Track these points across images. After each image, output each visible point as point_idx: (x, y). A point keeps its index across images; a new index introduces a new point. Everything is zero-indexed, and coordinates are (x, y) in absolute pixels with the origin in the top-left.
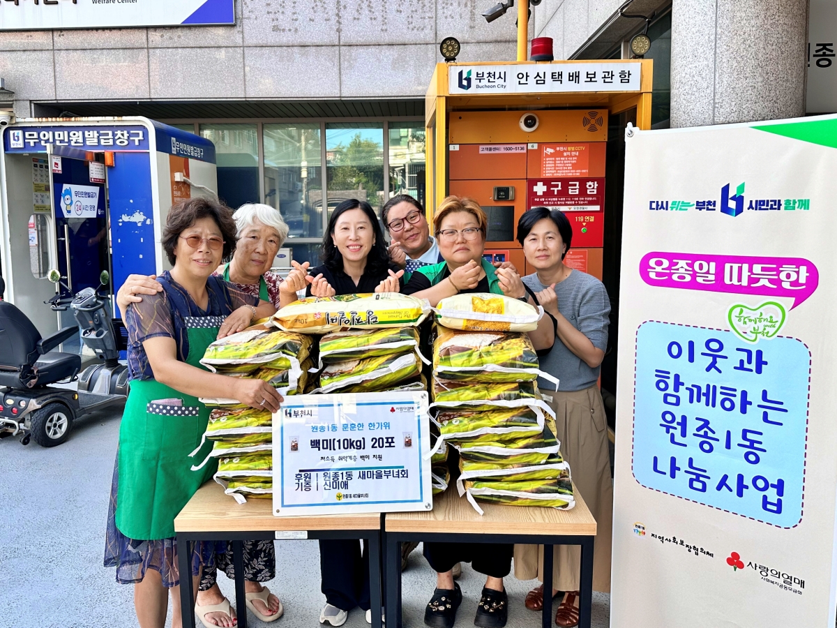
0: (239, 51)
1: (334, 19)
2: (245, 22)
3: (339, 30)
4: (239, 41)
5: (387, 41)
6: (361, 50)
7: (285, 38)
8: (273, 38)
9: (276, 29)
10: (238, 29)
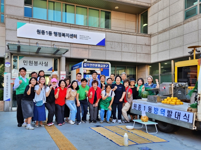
0: (105, 51)
1: (121, 47)
2: (106, 46)
3: (122, 49)
4: (105, 49)
5: (129, 52)
6: (125, 53)
7: (113, 50)
8: (111, 49)
9: (111, 48)
10: (105, 47)
